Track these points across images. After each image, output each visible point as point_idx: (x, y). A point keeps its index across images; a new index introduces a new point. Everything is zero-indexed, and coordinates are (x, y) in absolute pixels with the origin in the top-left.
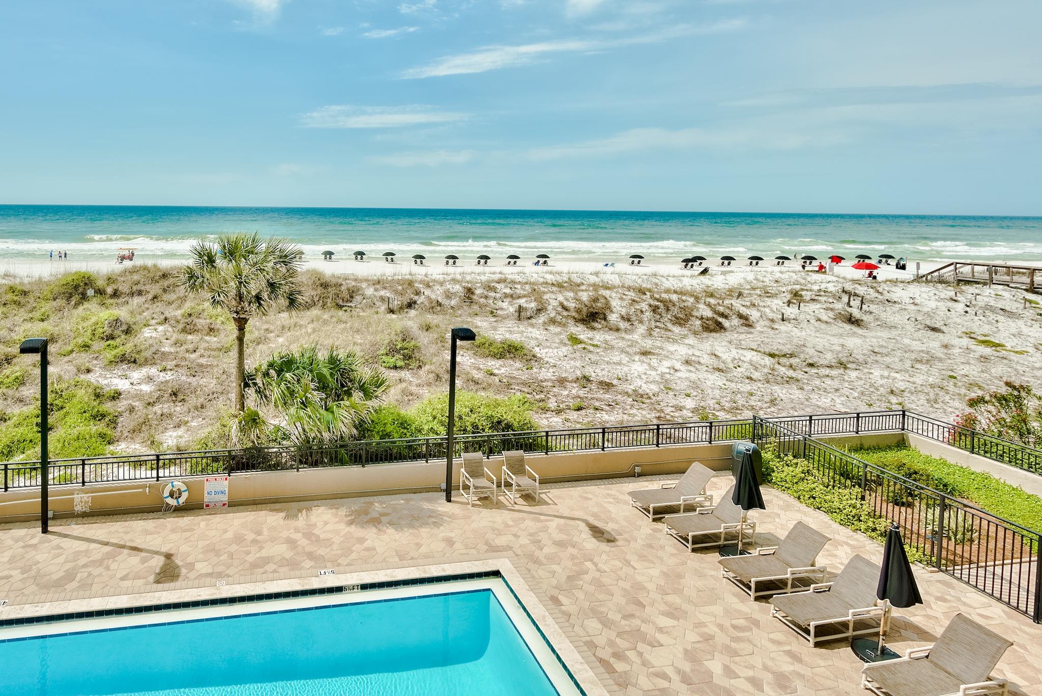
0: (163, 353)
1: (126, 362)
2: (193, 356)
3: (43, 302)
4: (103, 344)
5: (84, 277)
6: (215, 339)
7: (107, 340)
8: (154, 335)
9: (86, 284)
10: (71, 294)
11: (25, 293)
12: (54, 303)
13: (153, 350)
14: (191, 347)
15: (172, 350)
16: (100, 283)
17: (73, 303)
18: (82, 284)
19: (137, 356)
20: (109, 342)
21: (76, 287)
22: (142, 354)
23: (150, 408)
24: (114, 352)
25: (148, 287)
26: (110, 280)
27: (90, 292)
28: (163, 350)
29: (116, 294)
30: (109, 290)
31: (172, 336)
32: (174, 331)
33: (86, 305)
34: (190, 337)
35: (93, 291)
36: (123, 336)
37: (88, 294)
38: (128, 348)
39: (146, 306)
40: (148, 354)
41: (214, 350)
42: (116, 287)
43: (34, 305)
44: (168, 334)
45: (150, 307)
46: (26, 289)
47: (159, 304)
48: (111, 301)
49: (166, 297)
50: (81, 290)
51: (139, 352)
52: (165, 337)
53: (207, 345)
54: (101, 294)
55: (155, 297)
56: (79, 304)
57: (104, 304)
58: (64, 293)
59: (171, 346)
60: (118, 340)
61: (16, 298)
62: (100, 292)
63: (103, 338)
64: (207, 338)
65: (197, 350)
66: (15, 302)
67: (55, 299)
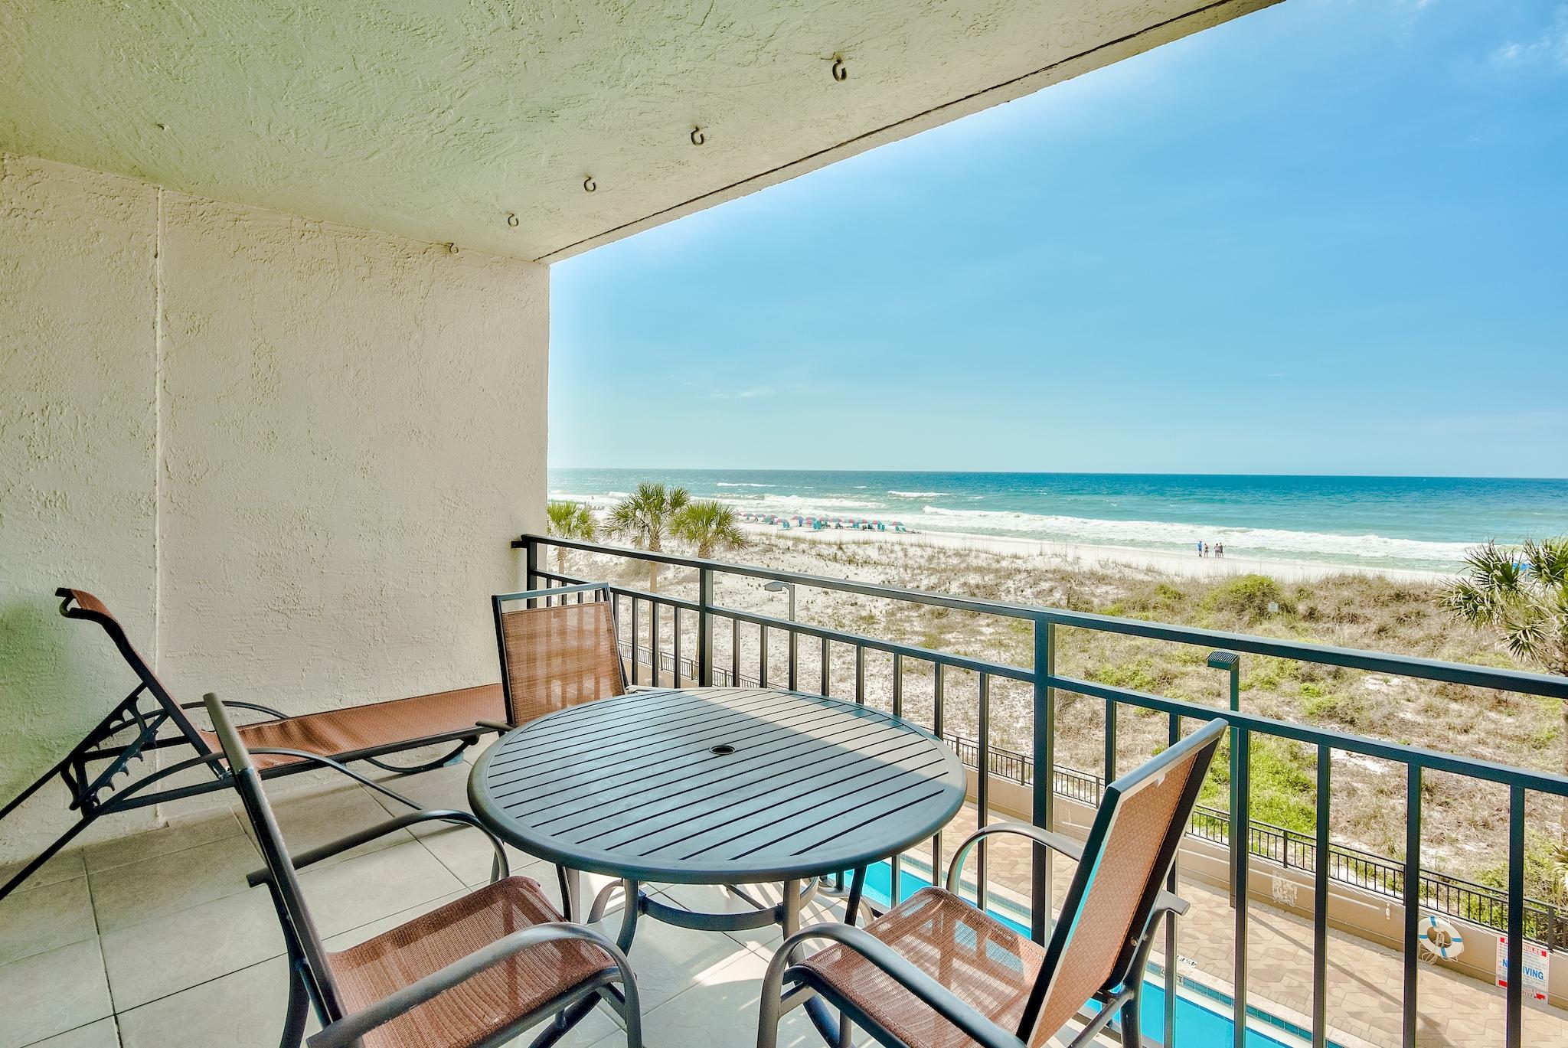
0: (1403, 722)
1: (1338, 719)
2: (1463, 738)
3: (1204, 612)
4: (1298, 686)
5: (1262, 584)
6: (1510, 720)
7: (1304, 681)
8: (1384, 688)
9: (1264, 594)
10: (1242, 605)
11: (1179, 597)
12: (1220, 616)
13: (1385, 711)
14: (1457, 722)
15: (1420, 719)
16: (1287, 596)
17: (1246, 618)
18: (1258, 594)
19: (1356, 715)
20: (1307, 684)
21: (1251, 597)
22: (1365, 713)
23: (1384, 798)
24: (1316, 700)
25: (1368, 612)
26: (1301, 592)
27: (1272, 607)
28: (1402, 715)
29: (1312, 615)
30: (1302, 608)
31: (1418, 698)
32: (1422, 691)
33: (1266, 625)
34: (1454, 706)
35: (1277, 606)
36: (1329, 681)
37: (1269, 610)
38: (1340, 698)
39: (1366, 641)
40: (1376, 715)
41: (1510, 739)
42: (1312, 605)
43: (1193, 614)
44: (1411, 694)
45: (1374, 643)
46: (1181, 590)
47: (1390, 641)
48: (1306, 625)
49: (1403, 631)
50: (1257, 601)
51: (1358, 709)
52: (1406, 696)
53: (1493, 726)
54: (1289, 612)
55: (1382, 630)
56: (1255, 623)
57: (1293, 627)
58: (1233, 603)
59: (1418, 713)
60: (1321, 684)
61: (1169, 602)
62: (1287, 609)
63: (1296, 677)
64: (1493, 715)
65: (1472, 731)
66: (1168, 607)
67: (1220, 610)
